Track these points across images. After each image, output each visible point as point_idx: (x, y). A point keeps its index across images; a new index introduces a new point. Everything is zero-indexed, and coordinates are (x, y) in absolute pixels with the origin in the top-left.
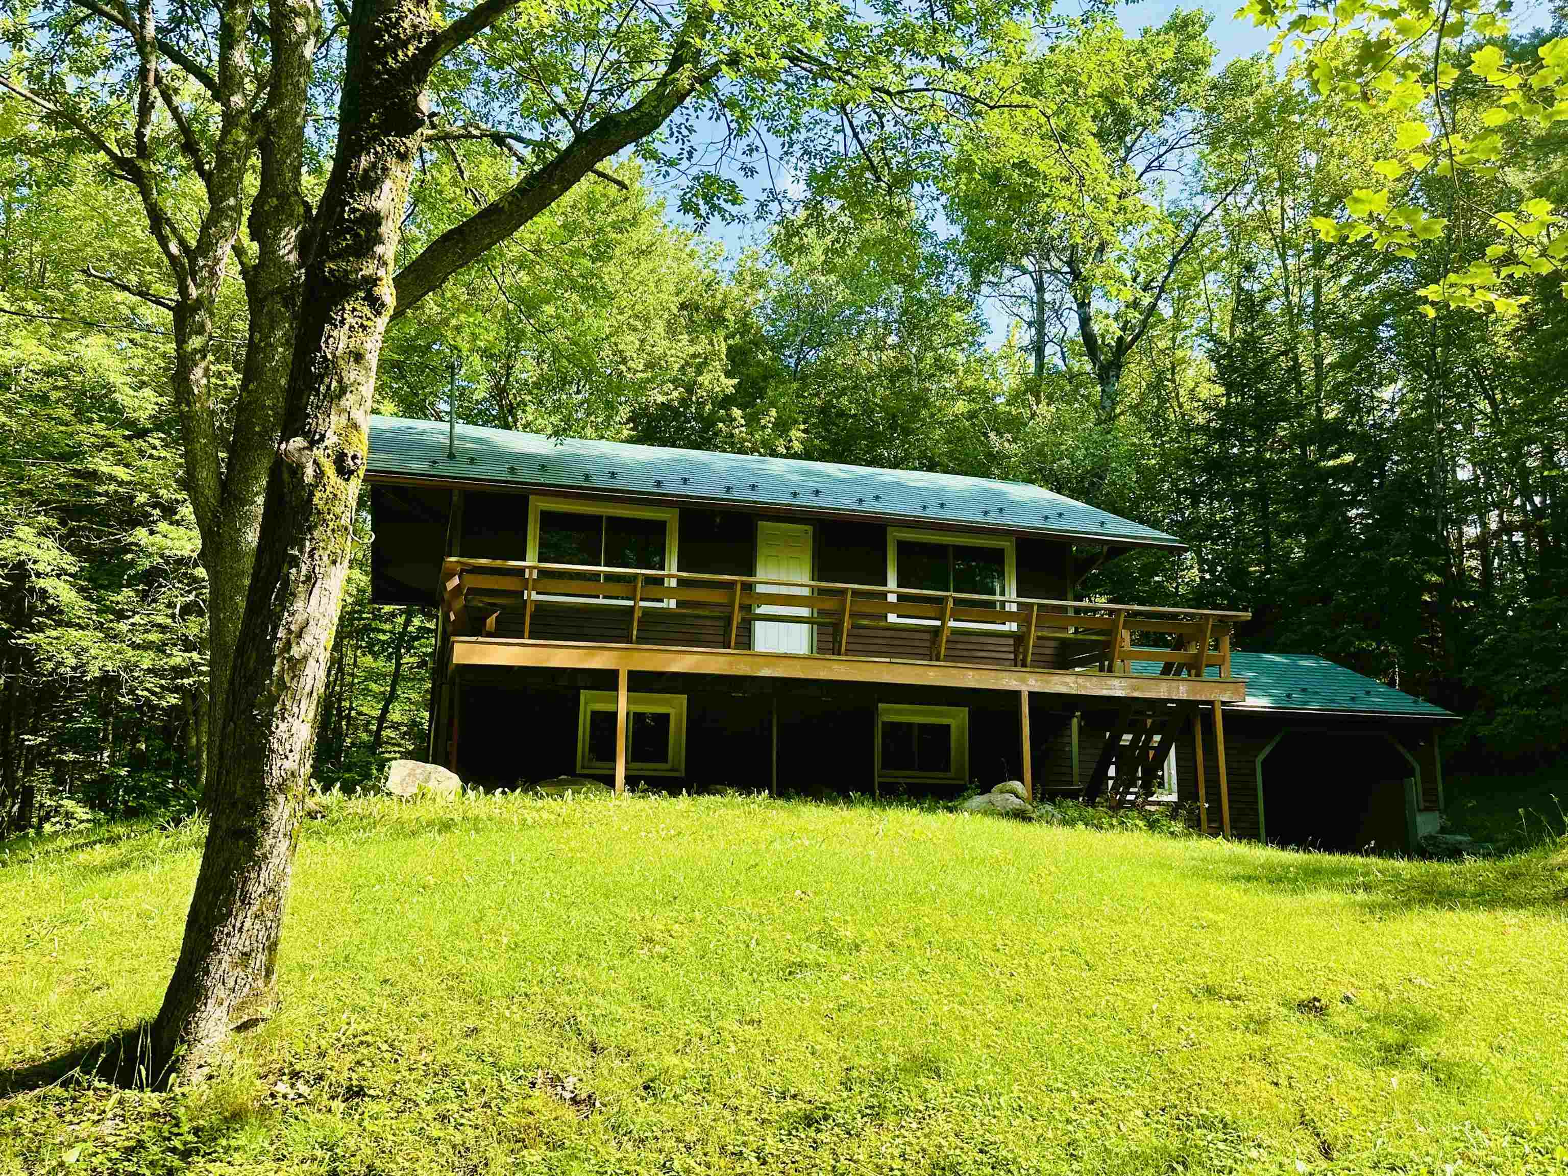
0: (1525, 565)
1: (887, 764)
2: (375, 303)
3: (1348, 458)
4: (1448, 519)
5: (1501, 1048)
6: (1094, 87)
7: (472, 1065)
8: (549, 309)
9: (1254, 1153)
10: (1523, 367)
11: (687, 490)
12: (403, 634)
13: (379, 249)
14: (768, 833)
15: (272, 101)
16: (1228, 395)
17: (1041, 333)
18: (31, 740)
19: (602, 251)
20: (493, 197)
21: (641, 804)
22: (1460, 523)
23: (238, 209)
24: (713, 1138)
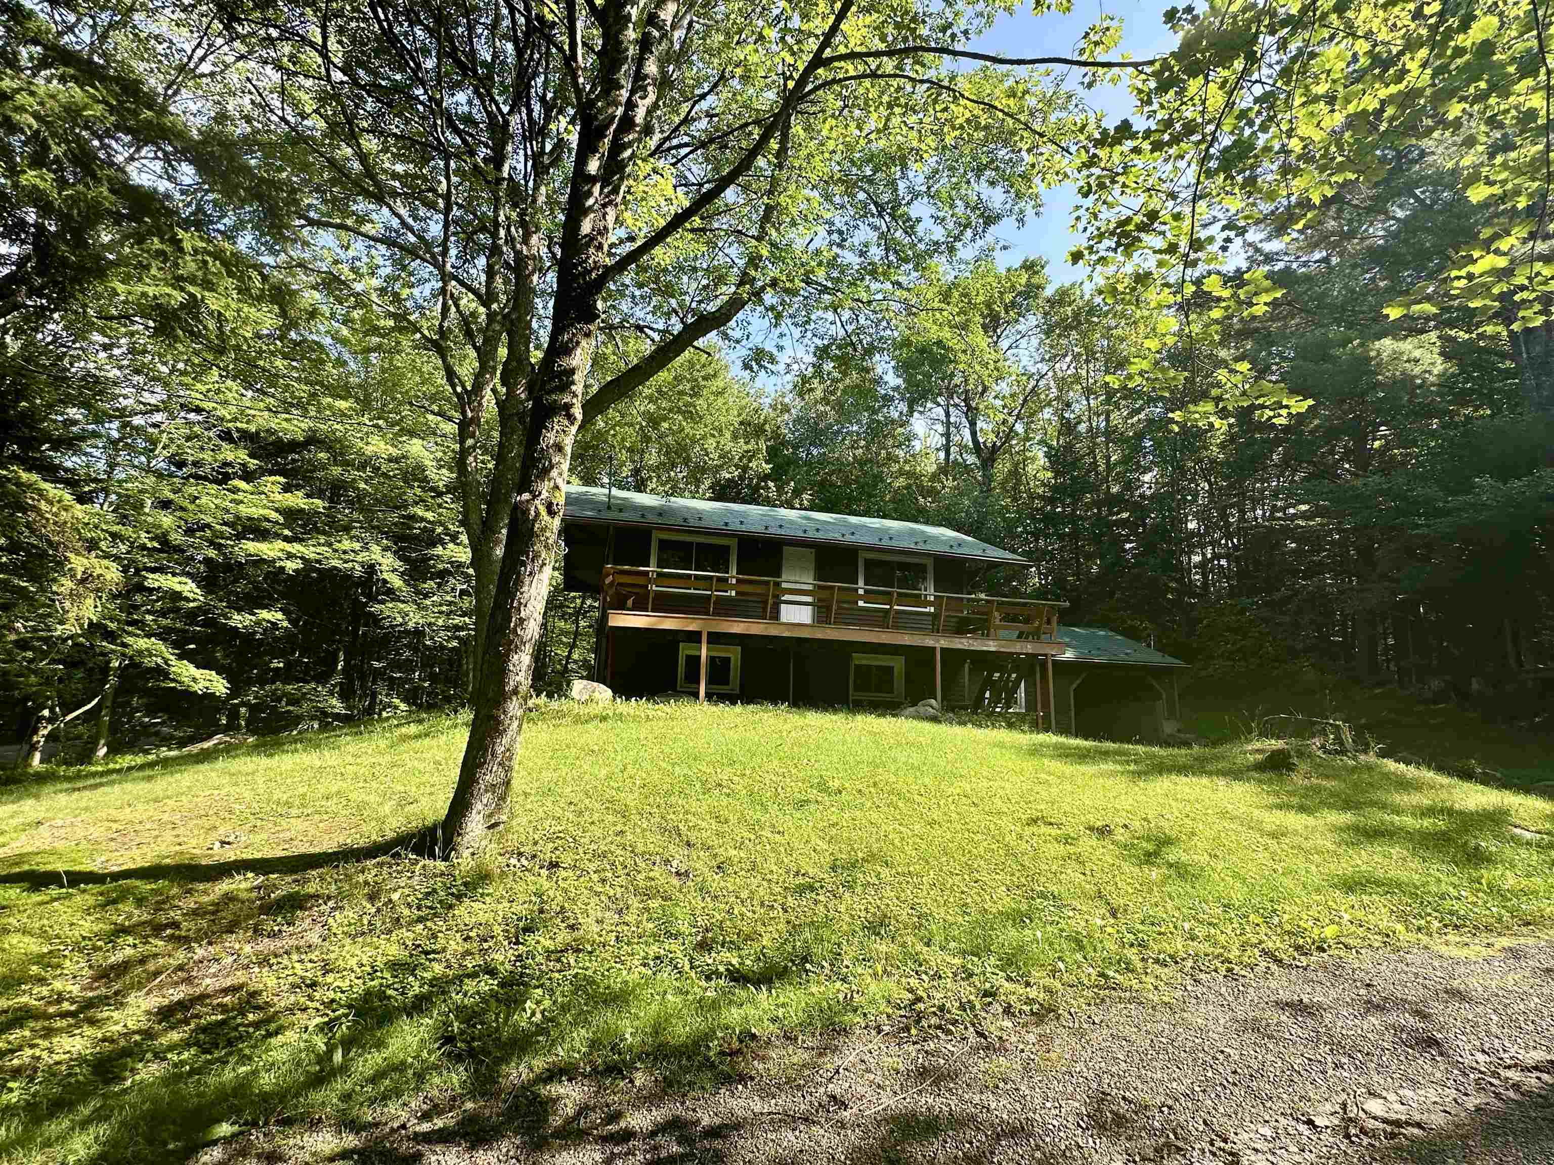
0: (1228, 579)
1: (856, 689)
2: (571, 418)
3: (1125, 515)
4: (1183, 551)
5: (1216, 856)
6: (981, 299)
7: (619, 852)
8: (665, 425)
9: (1071, 914)
10: (1226, 463)
11: (743, 528)
12: (581, 607)
13: (574, 388)
14: (788, 727)
15: (514, 308)
16: (1055, 478)
17: (948, 440)
18: (376, 664)
19: (696, 392)
20: (635, 361)
21: (714, 708)
22: (1190, 553)
23: (494, 369)
24: (757, 897)
